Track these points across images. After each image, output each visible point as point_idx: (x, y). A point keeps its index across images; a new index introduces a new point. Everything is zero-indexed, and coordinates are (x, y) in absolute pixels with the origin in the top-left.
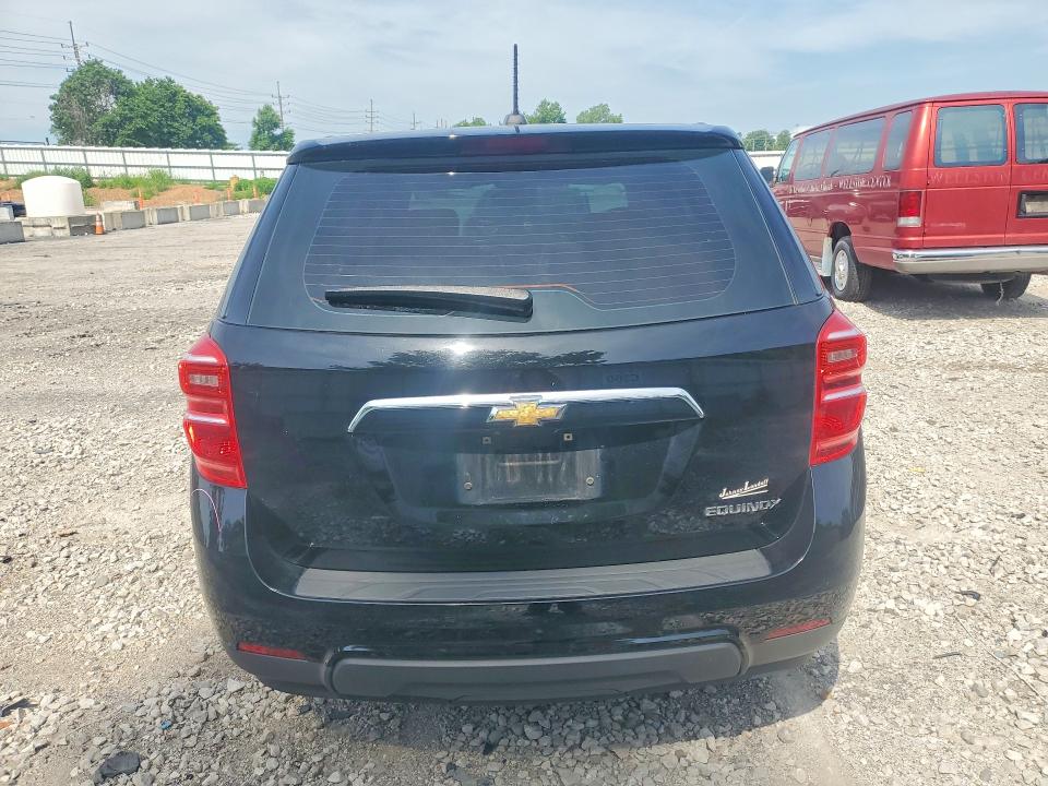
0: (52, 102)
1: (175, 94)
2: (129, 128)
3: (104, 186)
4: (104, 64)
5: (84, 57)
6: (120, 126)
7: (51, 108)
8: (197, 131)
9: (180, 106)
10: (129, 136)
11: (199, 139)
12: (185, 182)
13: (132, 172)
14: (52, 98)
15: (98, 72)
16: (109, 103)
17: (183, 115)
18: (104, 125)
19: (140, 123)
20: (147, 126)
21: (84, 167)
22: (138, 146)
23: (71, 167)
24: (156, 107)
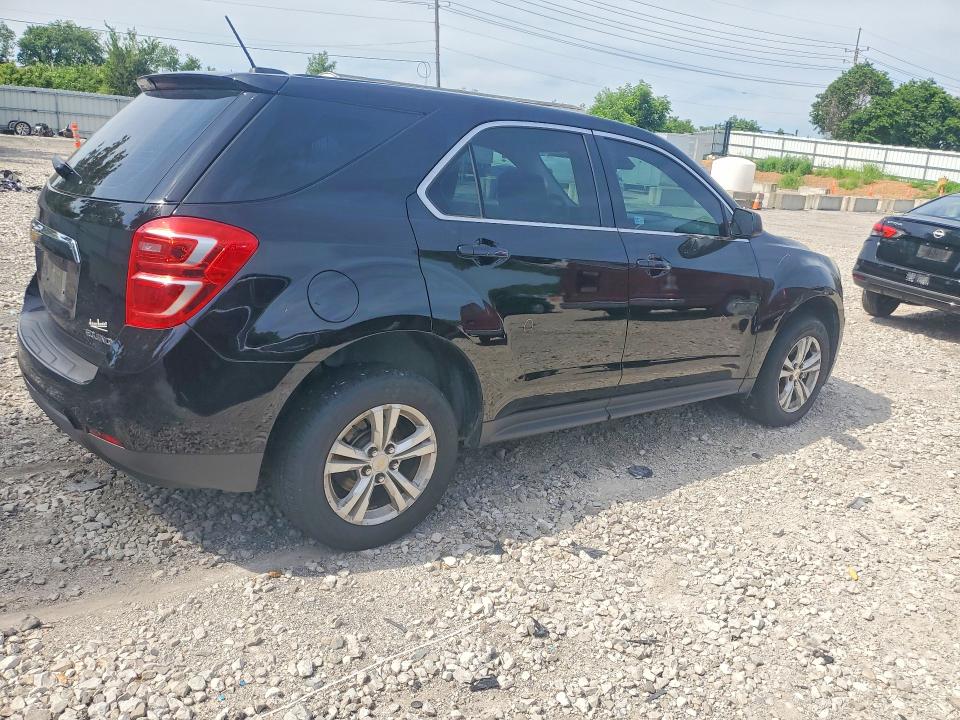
0: (816, 100)
1: (933, 95)
2: (874, 124)
3: (819, 174)
4: (874, 67)
5: (861, 61)
6: (867, 123)
7: (814, 106)
8: (942, 132)
9: (934, 106)
10: (870, 133)
11: (943, 139)
12: (894, 178)
13: (850, 164)
14: (817, 96)
15: (865, 74)
16: (865, 102)
17: (933, 116)
18: (853, 122)
19: (885, 121)
20: (891, 124)
21: (810, 157)
22: (876, 143)
23: (798, 155)
24: (909, 107)
